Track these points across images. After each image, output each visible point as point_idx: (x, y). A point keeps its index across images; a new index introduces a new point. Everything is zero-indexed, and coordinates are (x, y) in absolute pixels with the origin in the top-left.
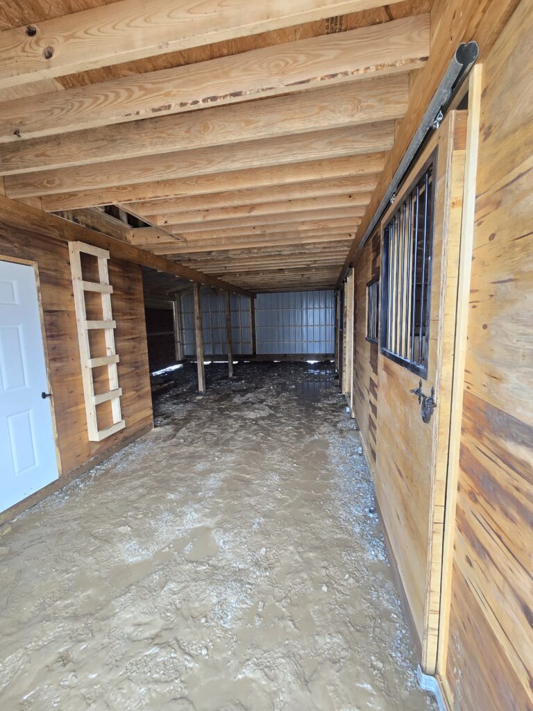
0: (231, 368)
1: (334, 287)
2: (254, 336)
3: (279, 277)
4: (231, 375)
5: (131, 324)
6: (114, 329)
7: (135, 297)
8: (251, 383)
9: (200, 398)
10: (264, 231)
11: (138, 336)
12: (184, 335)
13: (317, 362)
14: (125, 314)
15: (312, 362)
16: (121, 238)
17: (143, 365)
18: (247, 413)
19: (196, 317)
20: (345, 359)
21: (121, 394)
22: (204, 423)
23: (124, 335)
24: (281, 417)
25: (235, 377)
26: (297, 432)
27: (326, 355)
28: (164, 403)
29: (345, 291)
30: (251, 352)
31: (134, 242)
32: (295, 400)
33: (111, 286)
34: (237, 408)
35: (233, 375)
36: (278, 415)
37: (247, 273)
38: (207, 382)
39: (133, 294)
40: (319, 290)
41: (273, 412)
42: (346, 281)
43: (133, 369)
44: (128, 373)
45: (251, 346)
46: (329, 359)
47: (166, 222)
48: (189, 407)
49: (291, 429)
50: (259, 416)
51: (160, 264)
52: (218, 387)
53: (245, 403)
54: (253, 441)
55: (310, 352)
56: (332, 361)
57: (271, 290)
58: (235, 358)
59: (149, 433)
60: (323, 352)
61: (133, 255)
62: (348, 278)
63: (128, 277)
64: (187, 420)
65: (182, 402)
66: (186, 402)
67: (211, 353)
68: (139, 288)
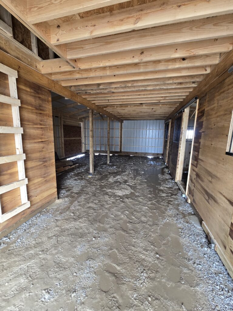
0: (108, 158)
1: (165, 118)
2: (121, 142)
3: (139, 109)
4: (108, 162)
5: (41, 131)
6: (22, 134)
7: (45, 113)
8: (119, 168)
9: (90, 176)
10: (142, 59)
11: (47, 140)
12: (86, 140)
13: (153, 157)
14: (36, 124)
15: (150, 157)
16: (31, 65)
17: (50, 160)
18: (117, 191)
19: (90, 130)
20: (179, 160)
21: (27, 183)
22: (90, 198)
23: (34, 139)
24: (138, 196)
25: (111, 164)
26: (151, 213)
27: (158, 154)
28: (69, 179)
29: (183, 117)
30: (119, 150)
31: (44, 71)
32: (145, 182)
33: (20, 100)
34: (111, 186)
35: (110, 163)
36: (137, 194)
37: (121, 105)
38: (95, 167)
39: (43, 110)
40: (156, 119)
41: (133, 191)
42: (184, 111)
43: (41, 163)
44: (37, 166)
45: (119, 147)
46: (159, 156)
47: (58, 40)
48: (83, 183)
49: (147, 209)
50: (124, 194)
51: (66, 93)
52: (101, 169)
53: (116, 182)
54: (121, 219)
55: (150, 152)
56: (161, 157)
57: (131, 118)
58: (111, 152)
59: (53, 204)
60: (156, 152)
61: (43, 82)
62: (185, 109)
63: (39, 97)
64: (79, 194)
65: (79, 179)
66: (82, 179)
67: (99, 150)
68: (49, 108)
